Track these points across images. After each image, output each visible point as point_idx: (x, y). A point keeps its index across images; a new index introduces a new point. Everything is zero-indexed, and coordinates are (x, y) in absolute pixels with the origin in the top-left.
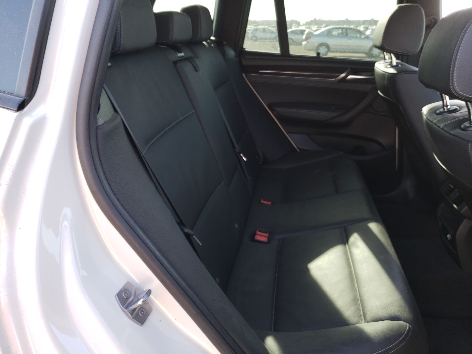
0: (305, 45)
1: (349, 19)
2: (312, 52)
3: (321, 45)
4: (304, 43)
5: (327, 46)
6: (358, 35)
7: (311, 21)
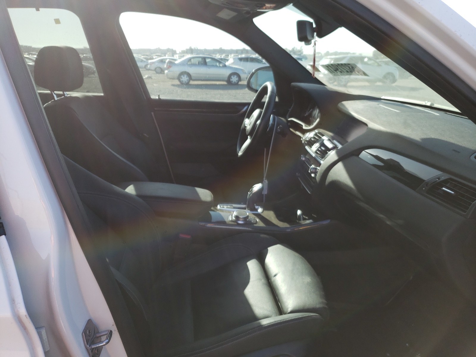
0: (167, 74)
1: (223, 48)
2: (175, 80)
3: (183, 73)
4: (166, 72)
5: (189, 75)
6: (218, 64)
7: (187, 50)
